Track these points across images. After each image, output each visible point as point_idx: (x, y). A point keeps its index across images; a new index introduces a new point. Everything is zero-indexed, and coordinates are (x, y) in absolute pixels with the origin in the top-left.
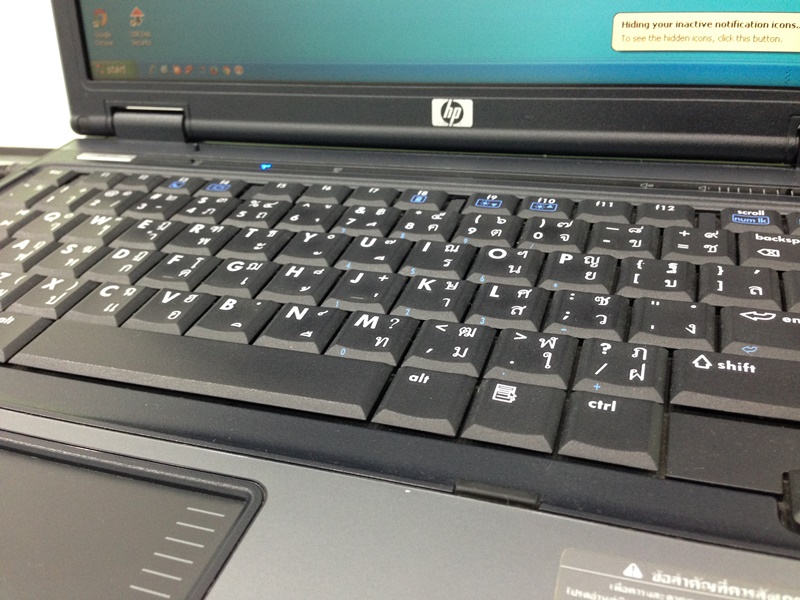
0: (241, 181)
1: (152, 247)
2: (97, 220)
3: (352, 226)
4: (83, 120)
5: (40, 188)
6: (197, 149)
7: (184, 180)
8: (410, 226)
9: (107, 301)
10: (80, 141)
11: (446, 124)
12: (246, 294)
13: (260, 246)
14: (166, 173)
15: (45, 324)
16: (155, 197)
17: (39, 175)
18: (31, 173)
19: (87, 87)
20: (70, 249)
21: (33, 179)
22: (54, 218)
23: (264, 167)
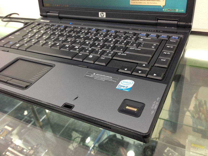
0: (66, 26)
1: (49, 36)
2: (42, 31)
3: (81, 34)
4: (42, 14)
5: (34, 26)
6: (60, 20)
7: (57, 25)
8: (89, 34)
9: (41, 43)
10: (42, 18)
11: (101, 17)
12: (61, 43)
13: (65, 36)
14: (54, 24)
15: (31, 46)
16: (52, 28)
17: (34, 24)
18: (33, 23)
19: (43, 8)
20: (37, 35)
21: (33, 24)
22: (35, 31)
23: (71, 23)
